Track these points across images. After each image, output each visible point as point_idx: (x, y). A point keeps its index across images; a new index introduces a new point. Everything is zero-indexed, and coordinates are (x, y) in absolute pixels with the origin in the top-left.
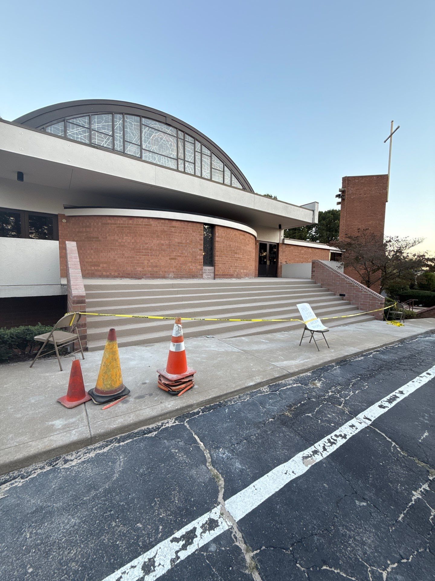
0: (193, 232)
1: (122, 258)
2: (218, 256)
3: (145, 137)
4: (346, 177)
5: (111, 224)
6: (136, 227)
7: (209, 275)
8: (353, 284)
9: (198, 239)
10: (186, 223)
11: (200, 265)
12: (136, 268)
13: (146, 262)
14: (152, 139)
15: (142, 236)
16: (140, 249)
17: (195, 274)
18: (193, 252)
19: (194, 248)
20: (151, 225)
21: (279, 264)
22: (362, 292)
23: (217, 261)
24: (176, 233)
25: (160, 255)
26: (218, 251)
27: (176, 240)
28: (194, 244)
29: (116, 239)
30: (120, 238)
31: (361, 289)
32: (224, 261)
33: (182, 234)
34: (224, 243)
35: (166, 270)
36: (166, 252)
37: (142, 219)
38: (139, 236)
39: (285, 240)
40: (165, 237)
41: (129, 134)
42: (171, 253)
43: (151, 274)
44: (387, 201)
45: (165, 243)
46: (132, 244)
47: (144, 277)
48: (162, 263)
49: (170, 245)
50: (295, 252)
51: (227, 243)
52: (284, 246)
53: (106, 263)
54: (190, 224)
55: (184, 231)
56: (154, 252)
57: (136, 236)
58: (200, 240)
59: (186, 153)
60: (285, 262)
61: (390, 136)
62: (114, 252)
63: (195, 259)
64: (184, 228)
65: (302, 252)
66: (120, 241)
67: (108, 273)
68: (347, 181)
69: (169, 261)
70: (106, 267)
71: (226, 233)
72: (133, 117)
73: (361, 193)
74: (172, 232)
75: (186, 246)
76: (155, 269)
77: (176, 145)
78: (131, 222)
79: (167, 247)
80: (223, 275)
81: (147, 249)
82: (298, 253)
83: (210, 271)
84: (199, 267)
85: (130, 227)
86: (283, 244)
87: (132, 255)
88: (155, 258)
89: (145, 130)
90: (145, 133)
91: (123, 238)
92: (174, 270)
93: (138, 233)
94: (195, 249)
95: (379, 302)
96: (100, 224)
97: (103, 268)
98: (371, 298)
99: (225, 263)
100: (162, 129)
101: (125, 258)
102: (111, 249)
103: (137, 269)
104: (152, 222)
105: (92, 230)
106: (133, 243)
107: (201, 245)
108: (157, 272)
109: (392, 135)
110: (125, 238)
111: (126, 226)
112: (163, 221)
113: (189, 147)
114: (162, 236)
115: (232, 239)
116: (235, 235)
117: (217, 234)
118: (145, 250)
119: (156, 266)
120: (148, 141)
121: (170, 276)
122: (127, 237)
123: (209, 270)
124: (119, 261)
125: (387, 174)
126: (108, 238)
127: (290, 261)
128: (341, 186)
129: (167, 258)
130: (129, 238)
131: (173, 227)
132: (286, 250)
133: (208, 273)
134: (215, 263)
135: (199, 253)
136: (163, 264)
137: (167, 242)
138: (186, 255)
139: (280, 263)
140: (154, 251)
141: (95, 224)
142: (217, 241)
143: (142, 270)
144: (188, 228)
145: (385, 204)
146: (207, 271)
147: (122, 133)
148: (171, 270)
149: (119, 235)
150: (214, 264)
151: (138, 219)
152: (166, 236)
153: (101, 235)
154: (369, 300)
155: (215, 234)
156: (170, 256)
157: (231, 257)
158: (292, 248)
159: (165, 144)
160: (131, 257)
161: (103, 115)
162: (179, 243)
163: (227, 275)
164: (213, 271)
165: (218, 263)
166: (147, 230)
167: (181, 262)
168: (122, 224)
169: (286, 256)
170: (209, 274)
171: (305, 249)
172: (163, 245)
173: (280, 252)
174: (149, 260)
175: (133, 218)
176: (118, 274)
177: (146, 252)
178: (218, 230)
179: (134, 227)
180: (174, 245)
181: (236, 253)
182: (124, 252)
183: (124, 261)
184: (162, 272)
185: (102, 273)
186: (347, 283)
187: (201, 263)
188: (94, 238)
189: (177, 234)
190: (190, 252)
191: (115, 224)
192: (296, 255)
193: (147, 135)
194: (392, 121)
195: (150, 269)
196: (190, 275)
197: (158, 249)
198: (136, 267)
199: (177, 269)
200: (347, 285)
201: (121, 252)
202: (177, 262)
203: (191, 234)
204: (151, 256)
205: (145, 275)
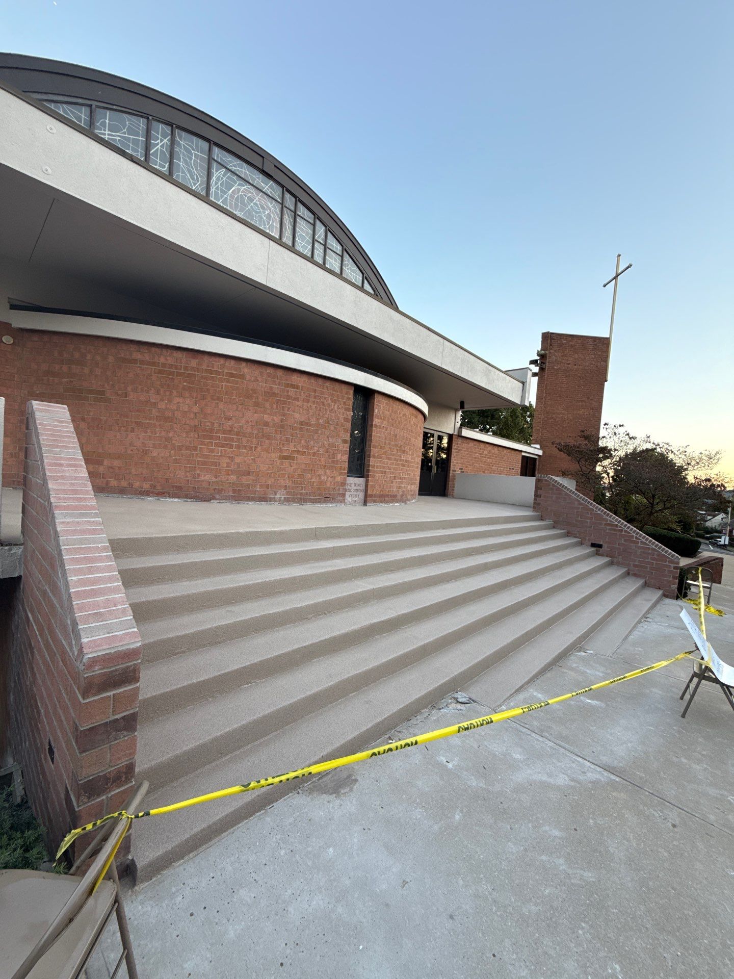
0: (334, 401)
1: (166, 447)
2: (374, 457)
3: (217, 188)
4: (548, 333)
5: (142, 362)
6: (206, 378)
7: (355, 496)
8: (620, 527)
9: (341, 416)
10: (320, 381)
11: (341, 474)
12: (198, 475)
13: (224, 462)
14: (232, 196)
15: (219, 399)
16: (212, 431)
17: (330, 494)
18: (329, 445)
19: (333, 437)
20: (242, 377)
21: (451, 472)
22: (637, 543)
23: (373, 467)
24: (297, 399)
25: (259, 448)
26: (375, 447)
27: (297, 415)
28: (332, 428)
29: (152, 400)
30: (162, 400)
31: (636, 538)
32: (384, 467)
33: (309, 404)
34: (386, 430)
35: (270, 481)
36: (273, 441)
37: (222, 361)
38: (212, 399)
39: (463, 430)
40: (272, 408)
41: (183, 172)
42: (283, 444)
43: (234, 491)
44: (606, 381)
45: (273, 420)
46: (192, 416)
47: (217, 497)
48: (261, 465)
49: (282, 427)
50: (475, 453)
51: (391, 429)
52: (460, 441)
53: (119, 457)
54: (328, 384)
55: (315, 397)
56: (244, 440)
57: (204, 398)
58: (346, 420)
59: (297, 239)
60: (460, 469)
61: (615, 278)
62: (146, 432)
63: (333, 462)
64: (315, 391)
65: (485, 452)
66: (164, 407)
67: (124, 484)
68: (549, 339)
69: (279, 461)
70: (120, 468)
71: (391, 409)
72: (195, 138)
73: (568, 362)
74: (289, 397)
75: (316, 432)
76: (245, 480)
77: (278, 219)
78: (194, 363)
79: (276, 431)
80: (381, 496)
81: (230, 432)
82: (479, 454)
83: (359, 488)
84: (339, 479)
85: (189, 375)
86: (460, 436)
87: (190, 442)
88: (247, 454)
89: (218, 174)
90: (218, 179)
91: (170, 401)
92: (288, 483)
93: (211, 391)
94: (334, 440)
95: (672, 565)
96: (111, 359)
97: (111, 470)
98: (656, 557)
99: (385, 472)
100: (254, 180)
101: (174, 448)
102: (136, 423)
103: (202, 478)
104: (245, 369)
105: (86, 371)
106: (195, 414)
107: (345, 430)
108: (248, 485)
109: (617, 275)
110: (176, 400)
111: (182, 371)
112: (270, 370)
113: (304, 229)
114: (267, 405)
115: (399, 422)
116: (405, 415)
117: (376, 411)
118: (223, 434)
119: (248, 473)
120: (222, 196)
121: (278, 496)
122: (181, 400)
123: (356, 485)
124: (155, 454)
125: (608, 336)
126: (132, 396)
127: (466, 467)
128: (539, 347)
129: (275, 456)
130: (188, 401)
131: (293, 386)
132: (463, 448)
133: (355, 490)
134: (368, 471)
135: (341, 448)
136: (264, 468)
137: (277, 419)
138: (315, 451)
139: (453, 471)
140: (245, 436)
141: (98, 358)
142: (376, 426)
143: (214, 479)
144: (322, 393)
145: (604, 385)
146: (353, 487)
147: (167, 165)
148: (282, 482)
149: (162, 392)
150: (365, 473)
151: (213, 359)
152: (275, 406)
153: (113, 386)
154: (652, 559)
155: (373, 411)
156: (281, 451)
157: (395, 460)
158: (472, 444)
159: (257, 212)
160: (188, 448)
161: (125, 116)
162: (302, 423)
163: (387, 496)
164: (363, 487)
165: (374, 471)
166: (231, 387)
167: (303, 466)
168: (171, 366)
169: (462, 458)
170: (355, 493)
171: (490, 448)
172: (266, 424)
173: (453, 450)
174: (232, 458)
175: (200, 355)
176: (151, 486)
177: (225, 439)
178: (379, 402)
179: (202, 377)
180: (292, 428)
181: (403, 452)
182: (170, 435)
183: (170, 455)
184: (261, 486)
185: (108, 483)
186: (607, 524)
187: (344, 470)
188: (91, 392)
189: (300, 403)
190: (323, 445)
191: (154, 364)
192: (475, 458)
193: (222, 184)
194: (619, 256)
195: (233, 478)
196: (319, 495)
197: (255, 432)
198: (198, 472)
199: (294, 482)
200: (608, 528)
201: (163, 434)
202: (295, 466)
203: (329, 405)
204: (238, 447)
205: (220, 491)
